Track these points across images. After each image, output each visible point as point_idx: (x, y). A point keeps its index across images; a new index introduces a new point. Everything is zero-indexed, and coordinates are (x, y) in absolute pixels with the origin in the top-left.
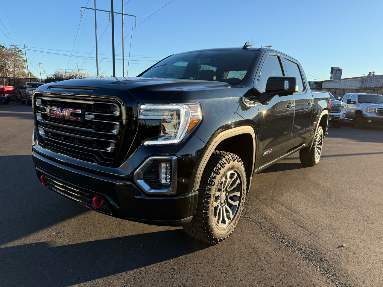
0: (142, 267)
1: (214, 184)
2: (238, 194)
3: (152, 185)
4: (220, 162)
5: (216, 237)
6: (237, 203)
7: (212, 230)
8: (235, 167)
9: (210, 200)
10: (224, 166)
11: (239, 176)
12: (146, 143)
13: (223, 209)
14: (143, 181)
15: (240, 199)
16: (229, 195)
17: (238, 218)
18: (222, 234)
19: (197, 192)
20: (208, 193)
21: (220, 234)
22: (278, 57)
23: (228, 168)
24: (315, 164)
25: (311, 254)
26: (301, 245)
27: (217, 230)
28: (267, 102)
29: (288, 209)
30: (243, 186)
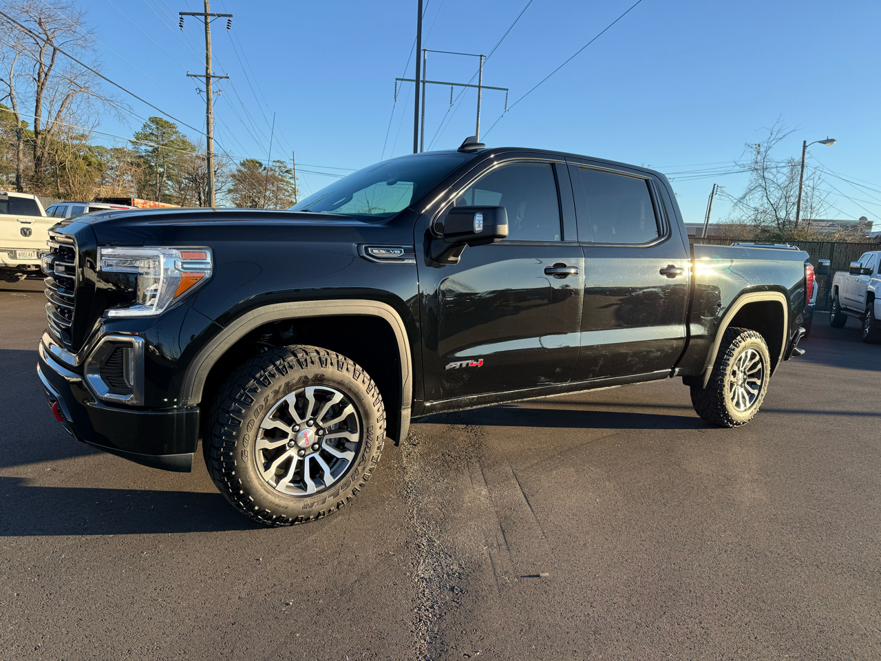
1: (251, 402)
2: (355, 438)
4: (278, 363)
5: (266, 508)
6: (349, 456)
7: (248, 492)
8: (330, 379)
9: (239, 431)
10: (287, 372)
11: (348, 399)
13: (301, 461)
14: (99, 376)
15: (357, 447)
16: (324, 434)
17: (347, 485)
18: (286, 508)
19: (197, 410)
20: (232, 418)
21: (276, 505)
22: (553, 165)
23: (301, 378)
24: (732, 422)
25: (448, 575)
26: (450, 557)
27: (269, 496)
28: (448, 257)
29: (525, 496)
30: (364, 423)
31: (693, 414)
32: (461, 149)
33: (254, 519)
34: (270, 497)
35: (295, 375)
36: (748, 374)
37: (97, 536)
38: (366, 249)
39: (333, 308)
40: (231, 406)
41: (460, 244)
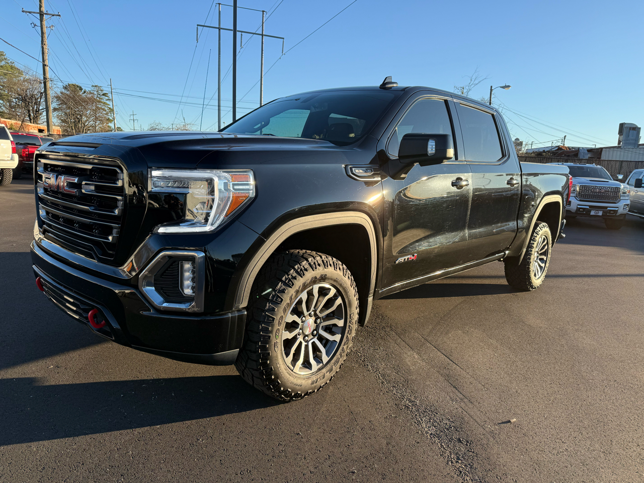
0: (157, 425)
1: (281, 302)
2: (341, 323)
3: (168, 296)
4: (296, 267)
5: (288, 388)
6: (337, 338)
7: (277, 377)
8: (330, 277)
9: (273, 326)
10: (304, 275)
11: (339, 293)
12: (162, 230)
13: (307, 346)
14: (154, 288)
15: (343, 331)
16: (321, 323)
17: (337, 362)
18: (301, 386)
19: (245, 312)
20: (268, 315)
21: (295, 384)
22: (446, 102)
23: (312, 278)
24: (532, 288)
25: (448, 429)
26: (437, 414)
27: (290, 377)
28: (401, 175)
29: (446, 356)
30: (348, 311)
31: (504, 282)
32: (384, 86)
33: (278, 397)
34: (291, 379)
35: (310, 275)
36: (540, 253)
38: (351, 168)
39: (332, 220)
40: (266, 306)
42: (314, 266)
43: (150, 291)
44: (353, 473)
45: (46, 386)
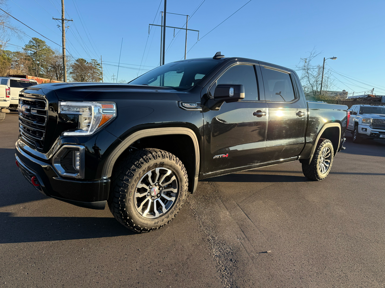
1: (133, 176)
2: (175, 191)
3: (67, 169)
4: (144, 157)
5: (138, 225)
6: (173, 199)
7: (131, 218)
8: (166, 164)
9: (128, 189)
10: (148, 161)
11: (173, 173)
12: (66, 134)
13: (153, 202)
14: (60, 165)
15: (177, 195)
16: (162, 190)
17: (172, 212)
18: (147, 224)
19: (109, 180)
20: (125, 183)
21: (143, 223)
22: (254, 66)
23: (154, 164)
24: (319, 179)
25: (227, 254)
26: (225, 245)
27: (140, 219)
28: (216, 108)
29: (246, 215)
30: (180, 184)
31: (302, 175)
32: (215, 57)
33: (133, 230)
34: (141, 220)
35: (152, 162)
36: (325, 158)
37: (57, 241)
38: (182, 103)
39: (167, 131)
40: (124, 178)
41: (221, 102)
42: (156, 157)
43: (58, 166)
44: (160, 272)
45: (15, 217)
